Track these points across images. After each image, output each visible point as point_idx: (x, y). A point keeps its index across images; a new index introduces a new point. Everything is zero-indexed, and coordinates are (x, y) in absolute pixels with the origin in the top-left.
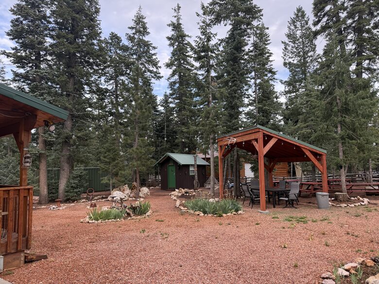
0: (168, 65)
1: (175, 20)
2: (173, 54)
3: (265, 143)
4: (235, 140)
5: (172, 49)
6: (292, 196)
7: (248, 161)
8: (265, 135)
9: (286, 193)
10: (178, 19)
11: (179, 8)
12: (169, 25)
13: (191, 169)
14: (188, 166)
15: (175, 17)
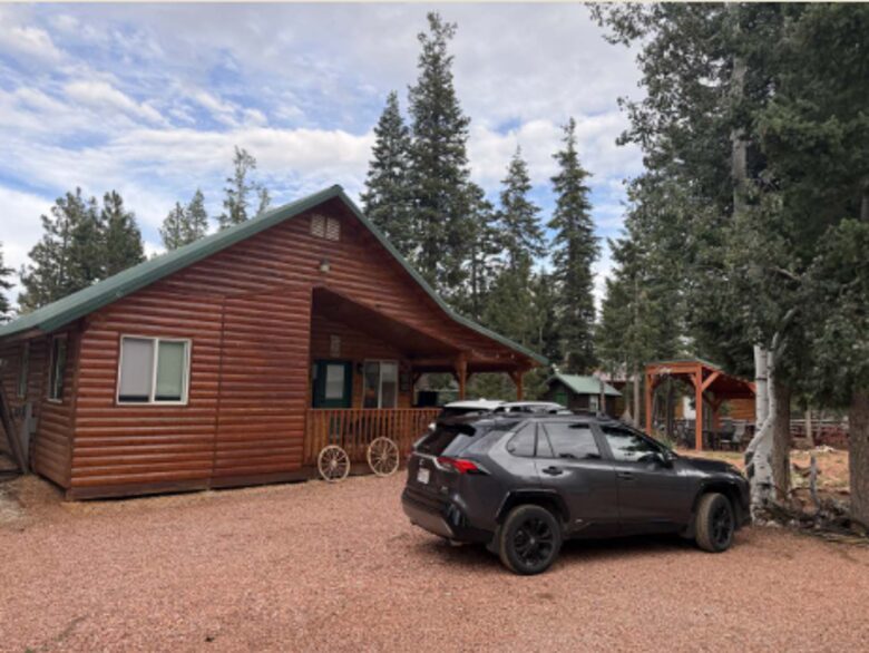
0: (552, 225)
1: (565, 150)
2: (560, 204)
3: (704, 379)
4: (669, 371)
5: (558, 196)
6: (736, 439)
7: (686, 393)
8: (703, 369)
9: (729, 436)
10: (571, 143)
11: (573, 125)
12: (556, 156)
13: (593, 400)
14: (586, 396)
15: (565, 140)
